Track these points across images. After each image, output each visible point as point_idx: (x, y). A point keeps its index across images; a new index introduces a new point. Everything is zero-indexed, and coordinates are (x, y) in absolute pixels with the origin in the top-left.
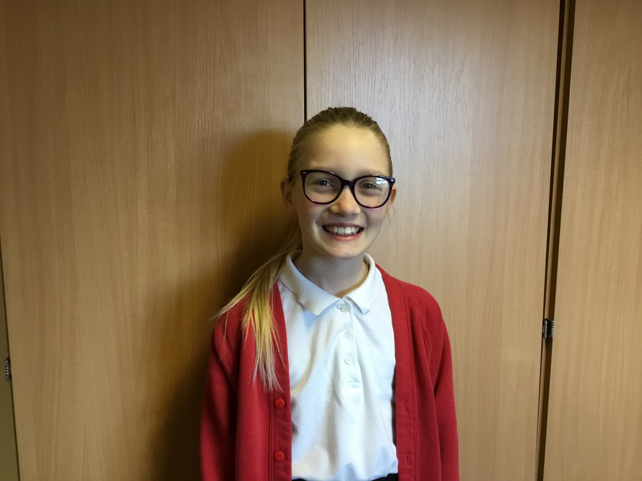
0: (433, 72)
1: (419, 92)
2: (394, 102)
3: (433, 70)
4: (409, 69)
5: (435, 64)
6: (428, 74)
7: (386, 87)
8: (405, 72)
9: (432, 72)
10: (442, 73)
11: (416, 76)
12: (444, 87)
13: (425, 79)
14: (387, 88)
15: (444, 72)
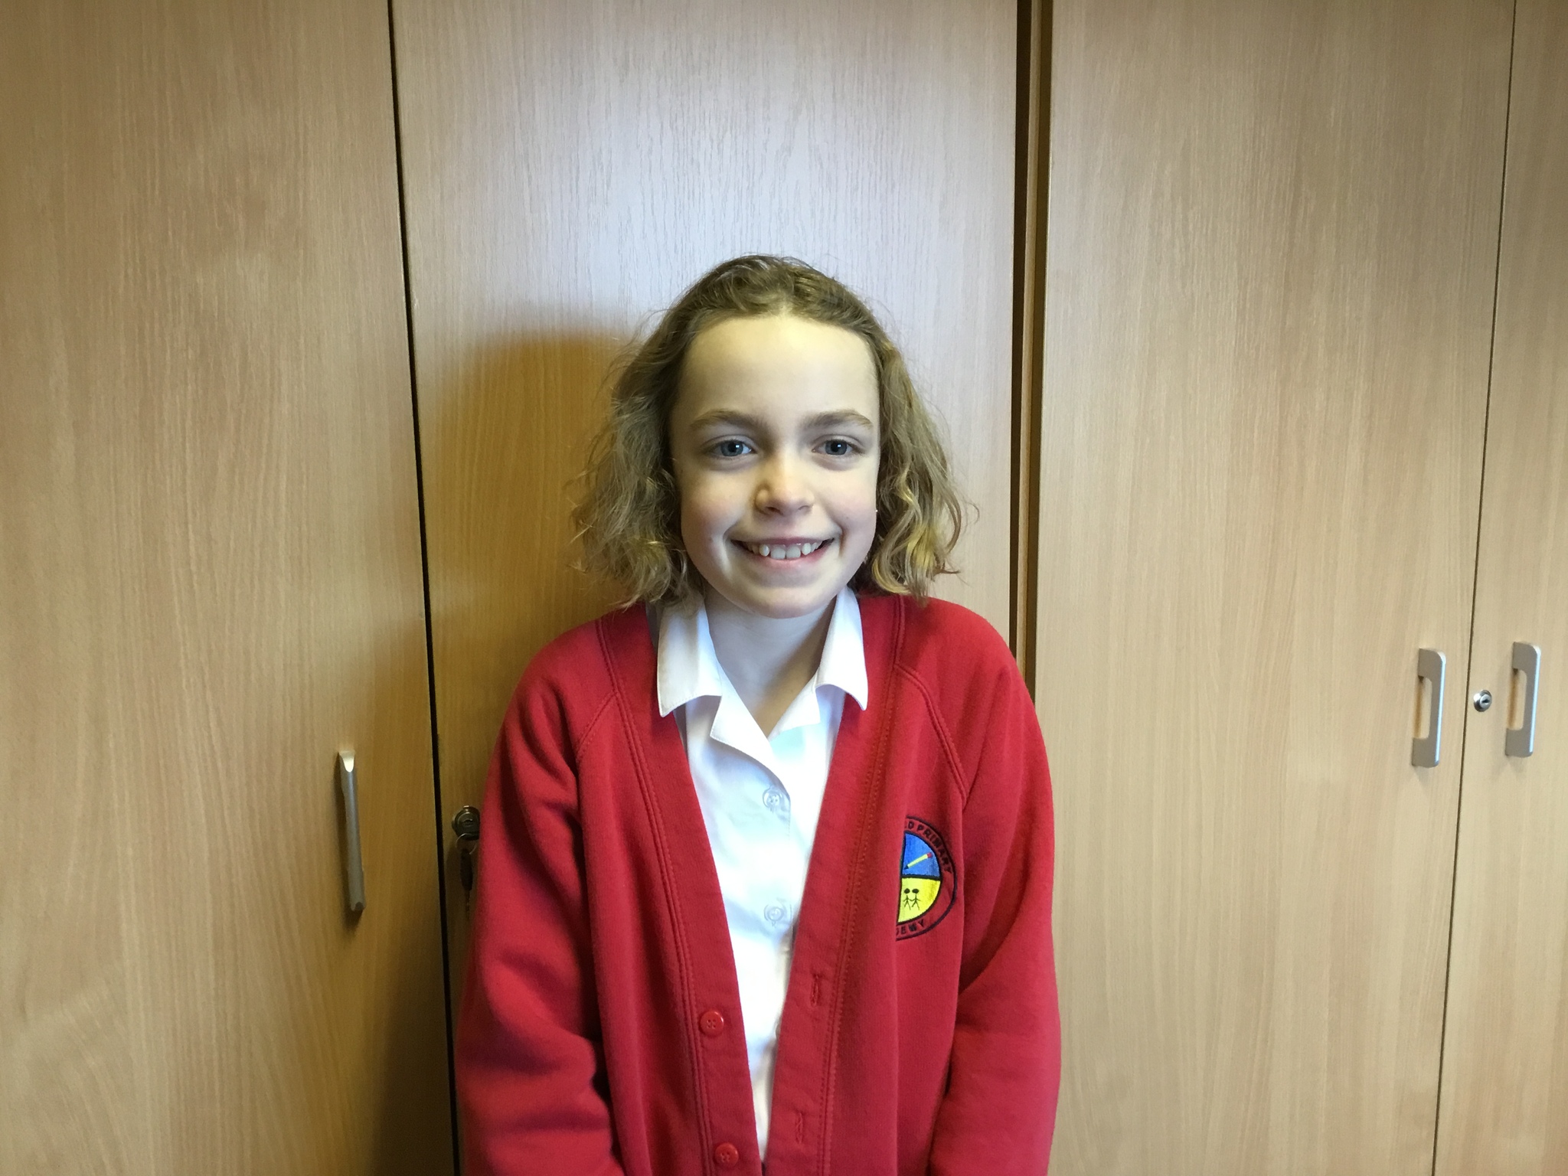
0: (720, 151)
1: (689, 199)
2: (629, 221)
3: (721, 145)
4: (661, 142)
5: (725, 131)
6: (708, 156)
7: (605, 186)
8: (650, 151)
9: (718, 149)
10: (743, 154)
11: (679, 159)
12: (748, 187)
13: (702, 165)
14: (608, 189)
15: (747, 152)
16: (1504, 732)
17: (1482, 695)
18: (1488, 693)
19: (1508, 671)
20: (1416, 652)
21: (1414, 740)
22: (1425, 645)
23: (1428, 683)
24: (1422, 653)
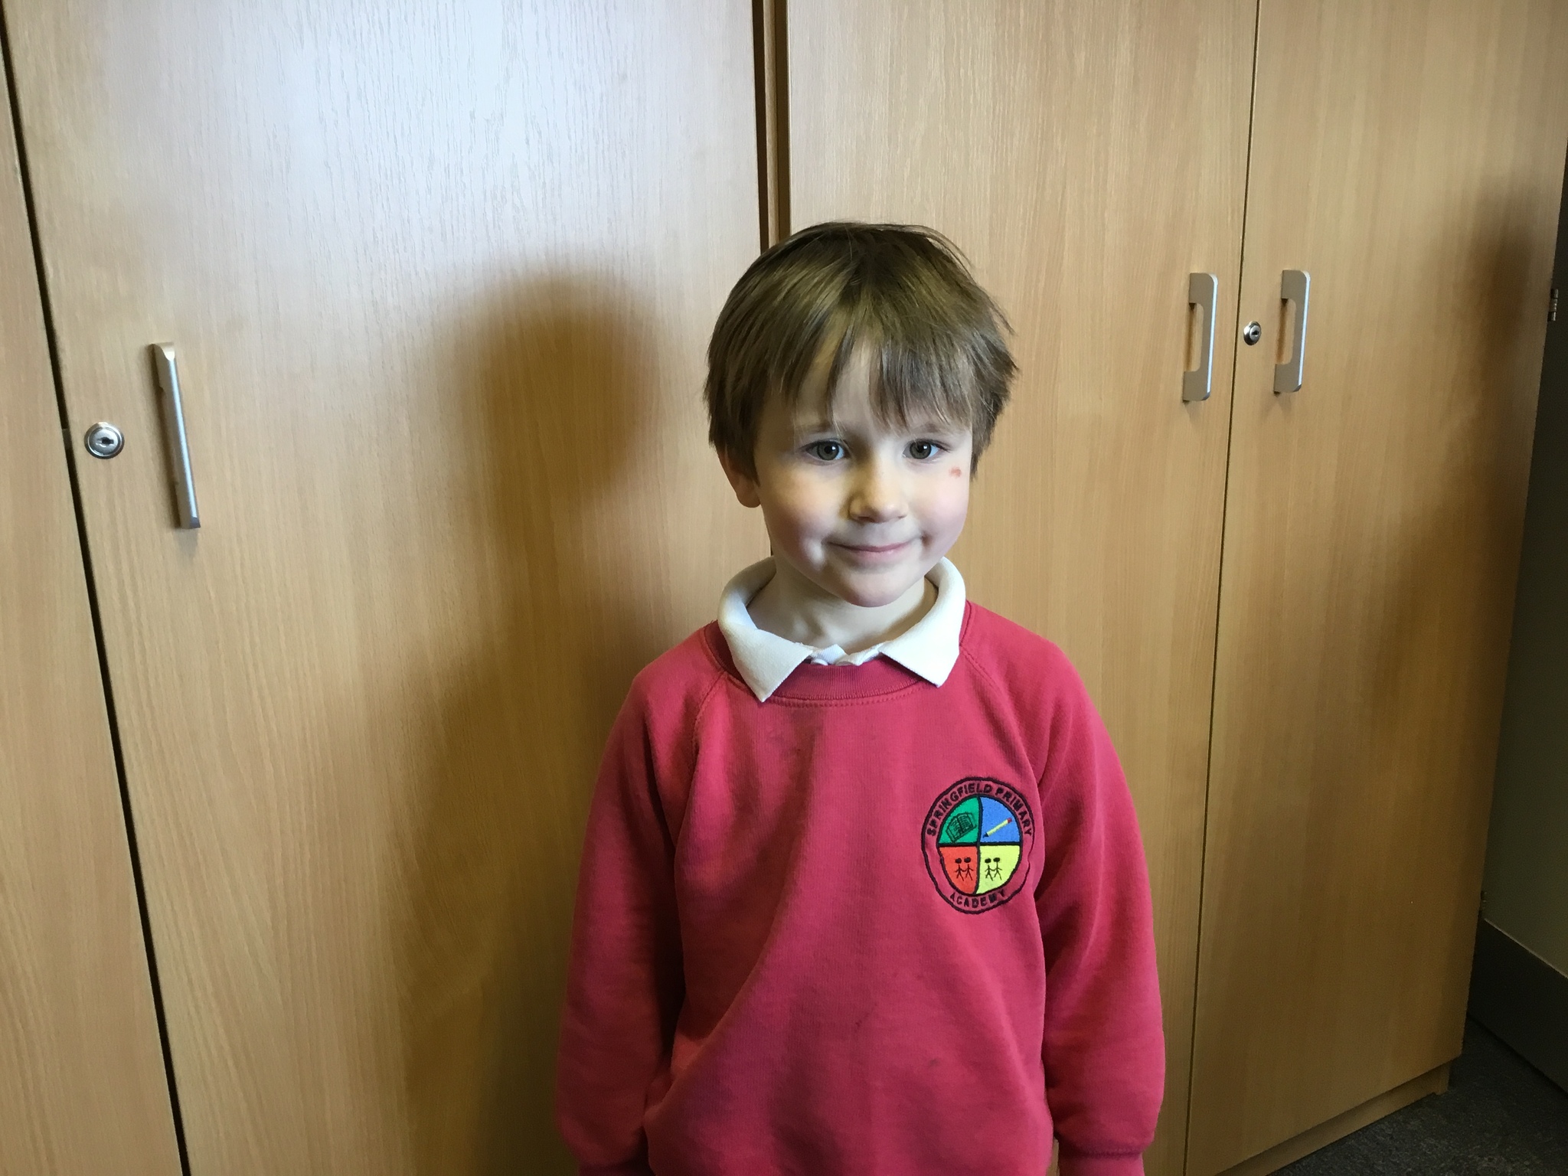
16: (1274, 367)
17: (1251, 327)
18: (1257, 324)
19: (1278, 303)
20: (1187, 277)
21: (1185, 373)
22: (1196, 270)
23: (1199, 309)
24: (1193, 278)
